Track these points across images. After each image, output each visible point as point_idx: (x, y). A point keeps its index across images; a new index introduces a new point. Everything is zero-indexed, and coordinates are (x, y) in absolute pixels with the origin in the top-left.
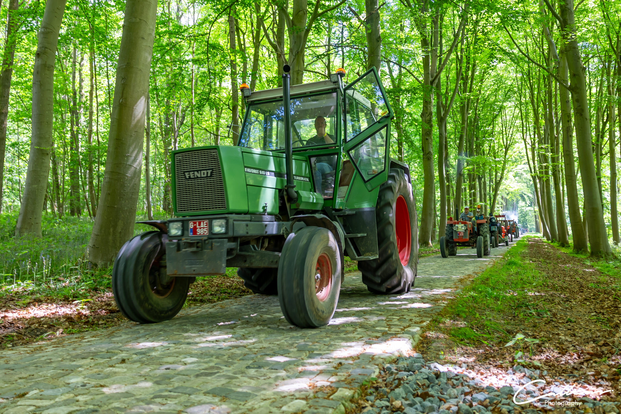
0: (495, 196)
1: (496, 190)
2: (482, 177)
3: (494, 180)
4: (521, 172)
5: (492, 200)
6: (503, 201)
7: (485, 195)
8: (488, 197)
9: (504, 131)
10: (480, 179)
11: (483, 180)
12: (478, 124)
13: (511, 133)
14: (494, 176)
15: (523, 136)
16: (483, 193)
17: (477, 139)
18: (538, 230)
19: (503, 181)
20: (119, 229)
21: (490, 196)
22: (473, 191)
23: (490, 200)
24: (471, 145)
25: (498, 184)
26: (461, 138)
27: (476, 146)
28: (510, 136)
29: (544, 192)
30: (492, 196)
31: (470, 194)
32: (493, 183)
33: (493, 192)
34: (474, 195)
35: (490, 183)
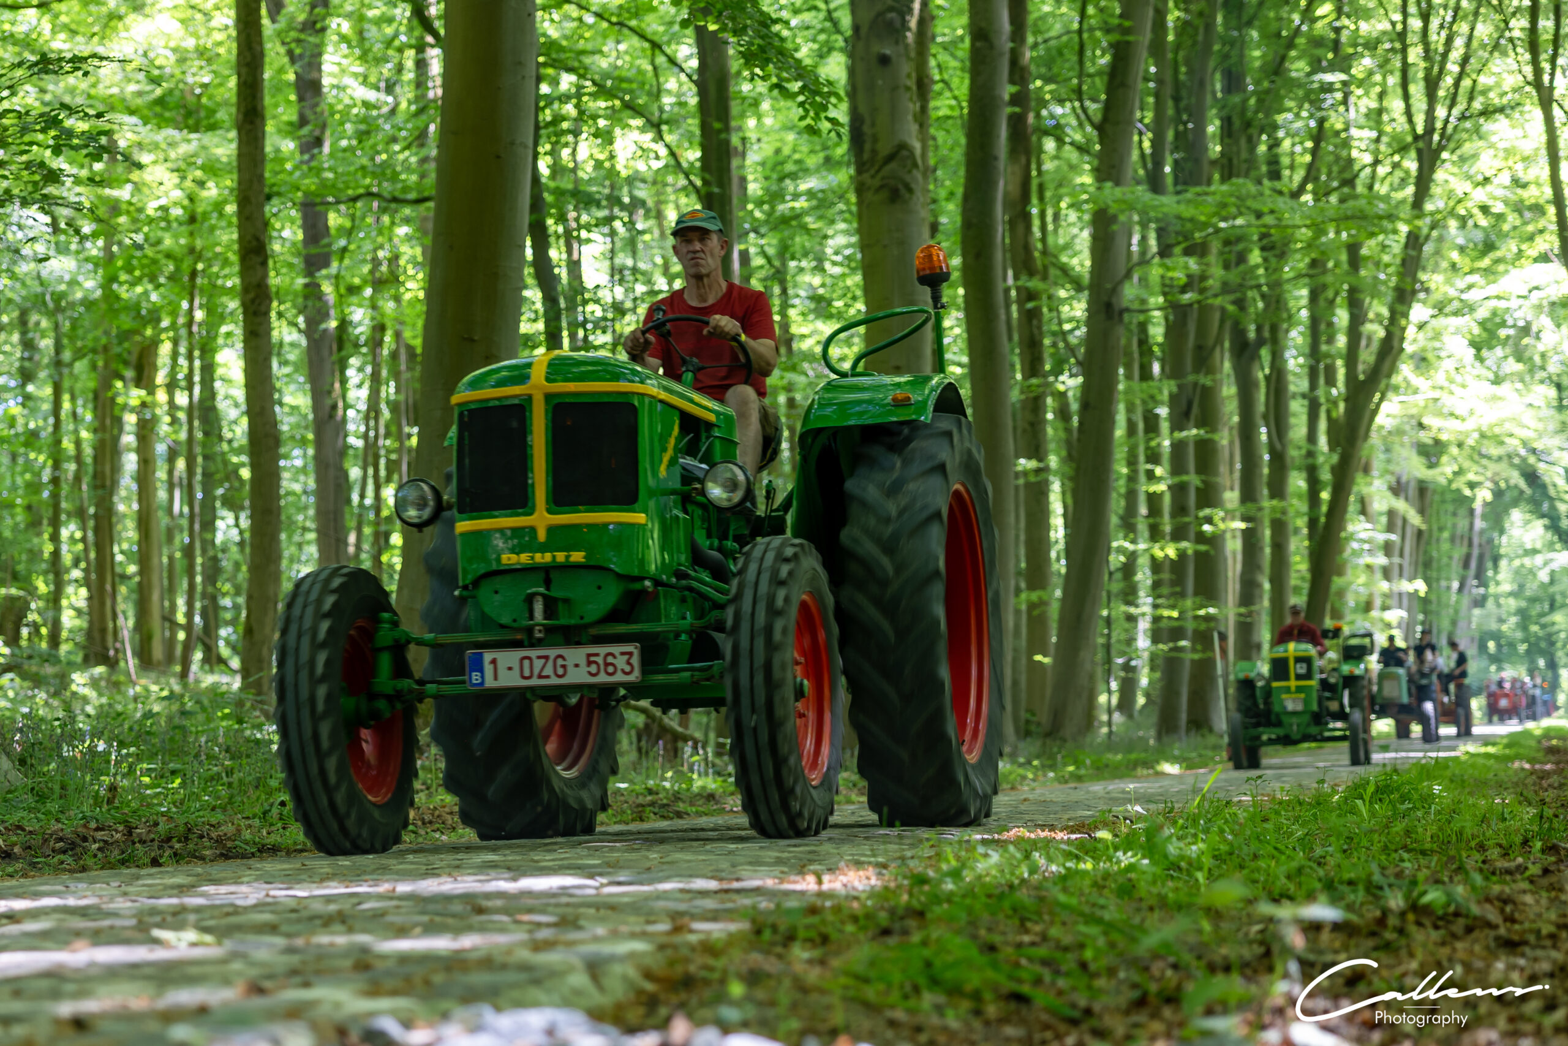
2: (1260, 342)
6: (1401, 505)
8: (1296, 472)
10: (1244, 352)
11: (1265, 353)
19: (1405, 370)
21: (1311, 469)
30: (1326, 476)
31: (1178, 447)
32: (1331, 381)
33: (1333, 444)
34: (1206, 453)
35: (1313, 386)
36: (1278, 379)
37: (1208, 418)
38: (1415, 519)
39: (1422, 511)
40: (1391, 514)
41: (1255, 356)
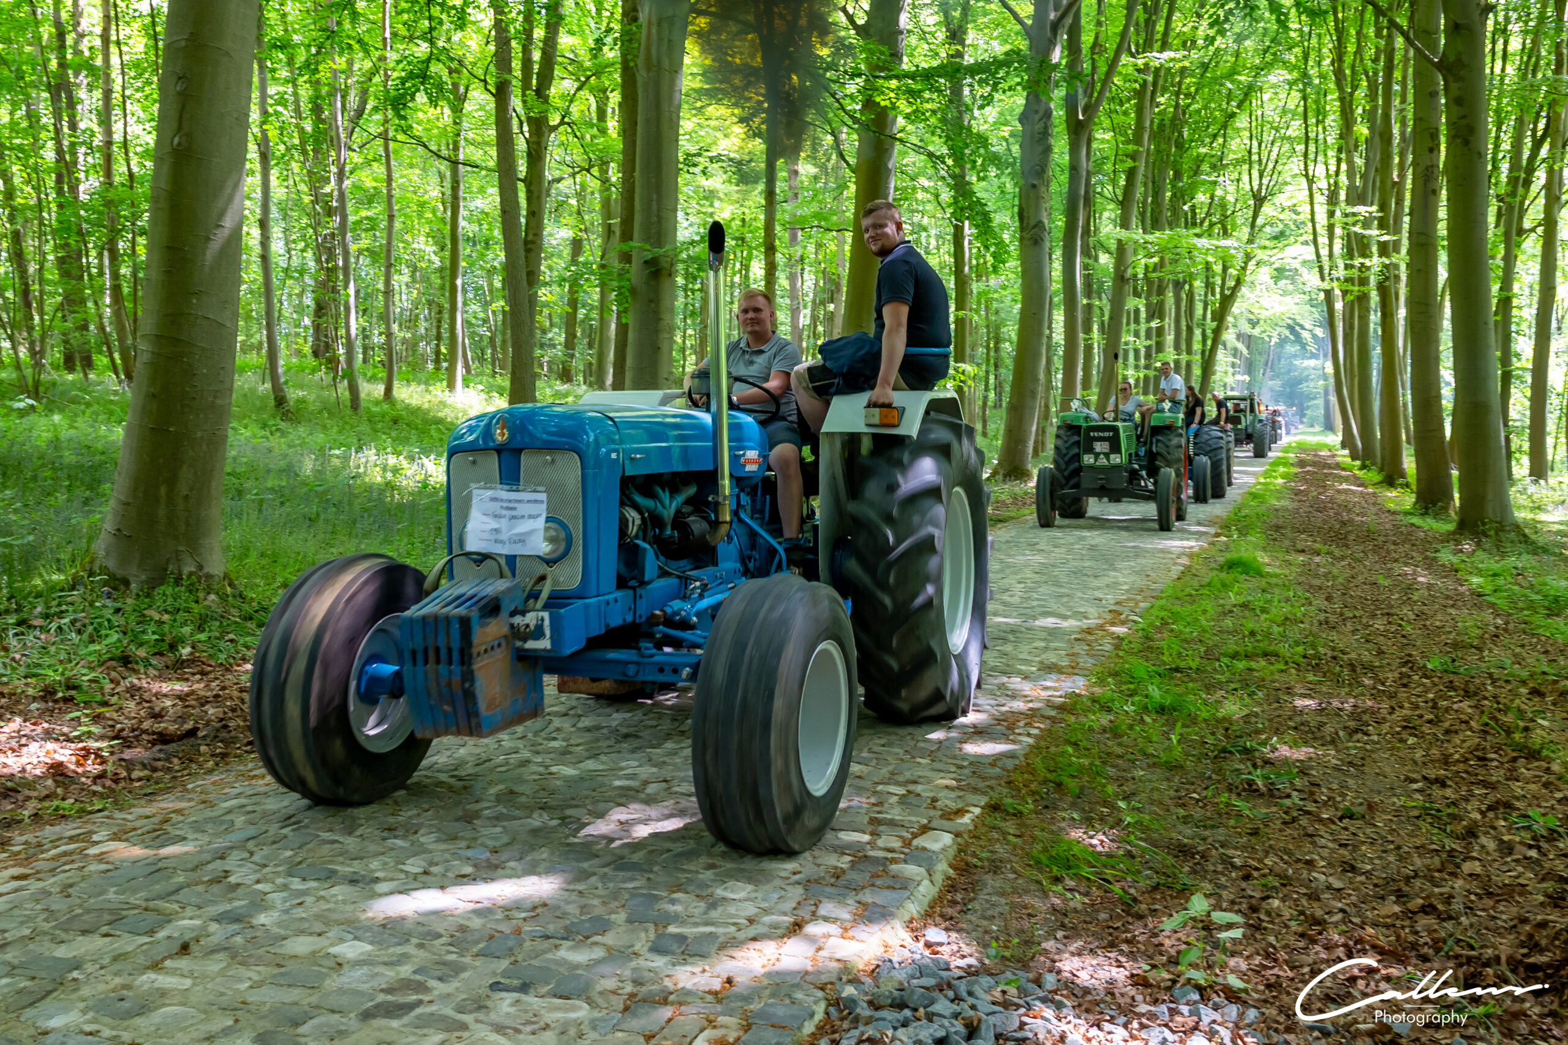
0: (1217, 332)
1: (1220, 316)
2: (1185, 282)
3: (1218, 290)
4: (1296, 264)
5: (1209, 342)
6: (1240, 346)
7: (1190, 330)
8: (1198, 333)
9: (1255, 150)
10: (1178, 285)
11: (1187, 287)
12: (1181, 135)
13: (1273, 156)
14: (1218, 280)
15: (1306, 169)
16: (1184, 323)
17: (1178, 175)
18: (1329, 427)
19: (1244, 290)
20: (183, 489)
21: (1204, 332)
22: (1154, 324)
23: (1203, 341)
24: (1157, 193)
25: (1227, 300)
26: (1131, 174)
27: (1174, 195)
28: (1270, 166)
29: (1352, 327)
30: (1209, 332)
31: (1149, 331)
32: (1213, 294)
33: (1213, 320)
34: (1160, 331)
35: (1206, 295)
36: (1191, 295)
37: (1162, 318)
38: (1245, 351)
39: (1248, 348)
40: (1236, 349)
41: (1183, 287)
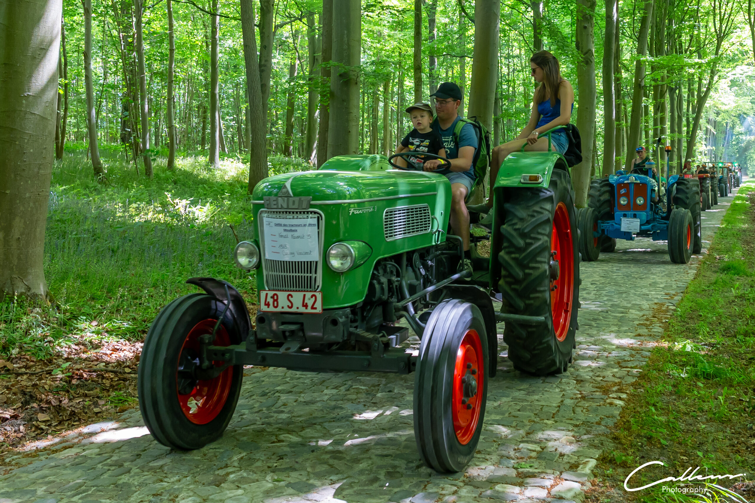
0: (697, 119)
1: (698, 109)
3: (696, 93)
5: (691, 126)
6: (710, 127)
7: (680, 118)
8: (684, 119)
9: (717, 6)
10: (672, 91)
13: (729, 10)
14: (696, 86)
15: (749, 19)
16: (676, 115)
19: (712, 93)
21: (688, 120)
23: (688, 126)
24: (659, 33)
25: (702, 100)
26: (643, 21)
30: (691, 119)
32: (693, 96)
33: (693, 113)
35: (689, 97)
36: (680, 96)
39: (715, 129)
40: (707, 129)
41: (675, 91)
